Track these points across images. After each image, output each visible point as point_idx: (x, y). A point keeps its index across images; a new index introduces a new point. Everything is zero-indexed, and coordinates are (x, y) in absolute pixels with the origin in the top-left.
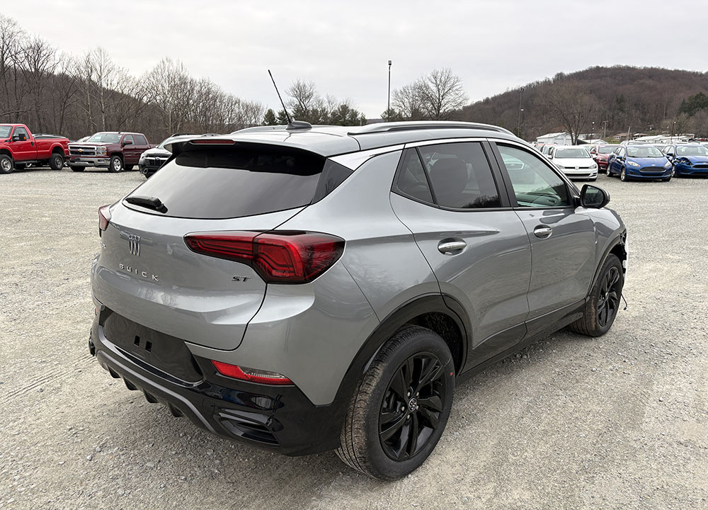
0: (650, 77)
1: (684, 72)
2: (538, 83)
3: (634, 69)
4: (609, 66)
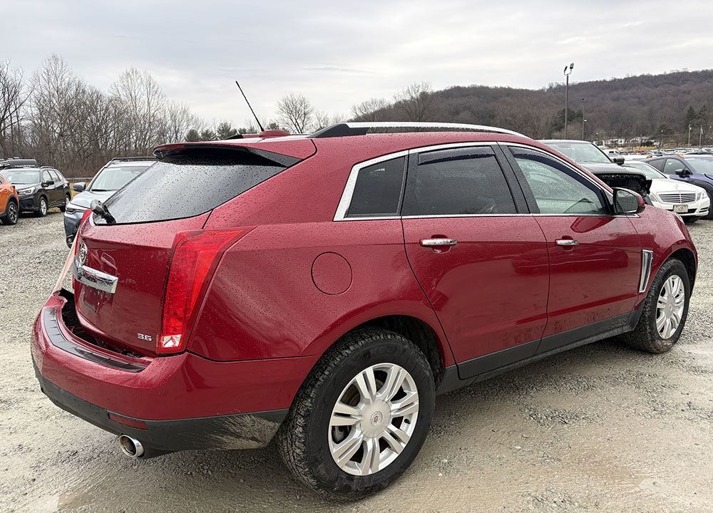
0: (508, 95)
1: (528, 90)
3: (488, 88)
4: (467, 87)
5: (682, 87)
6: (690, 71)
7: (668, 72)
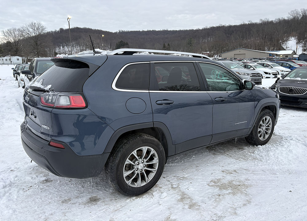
1: (109, 32)
2: (52, 32)
3: (91, 29)
5: (166, 36)
6: (169, 30)
7: (162, 30)
